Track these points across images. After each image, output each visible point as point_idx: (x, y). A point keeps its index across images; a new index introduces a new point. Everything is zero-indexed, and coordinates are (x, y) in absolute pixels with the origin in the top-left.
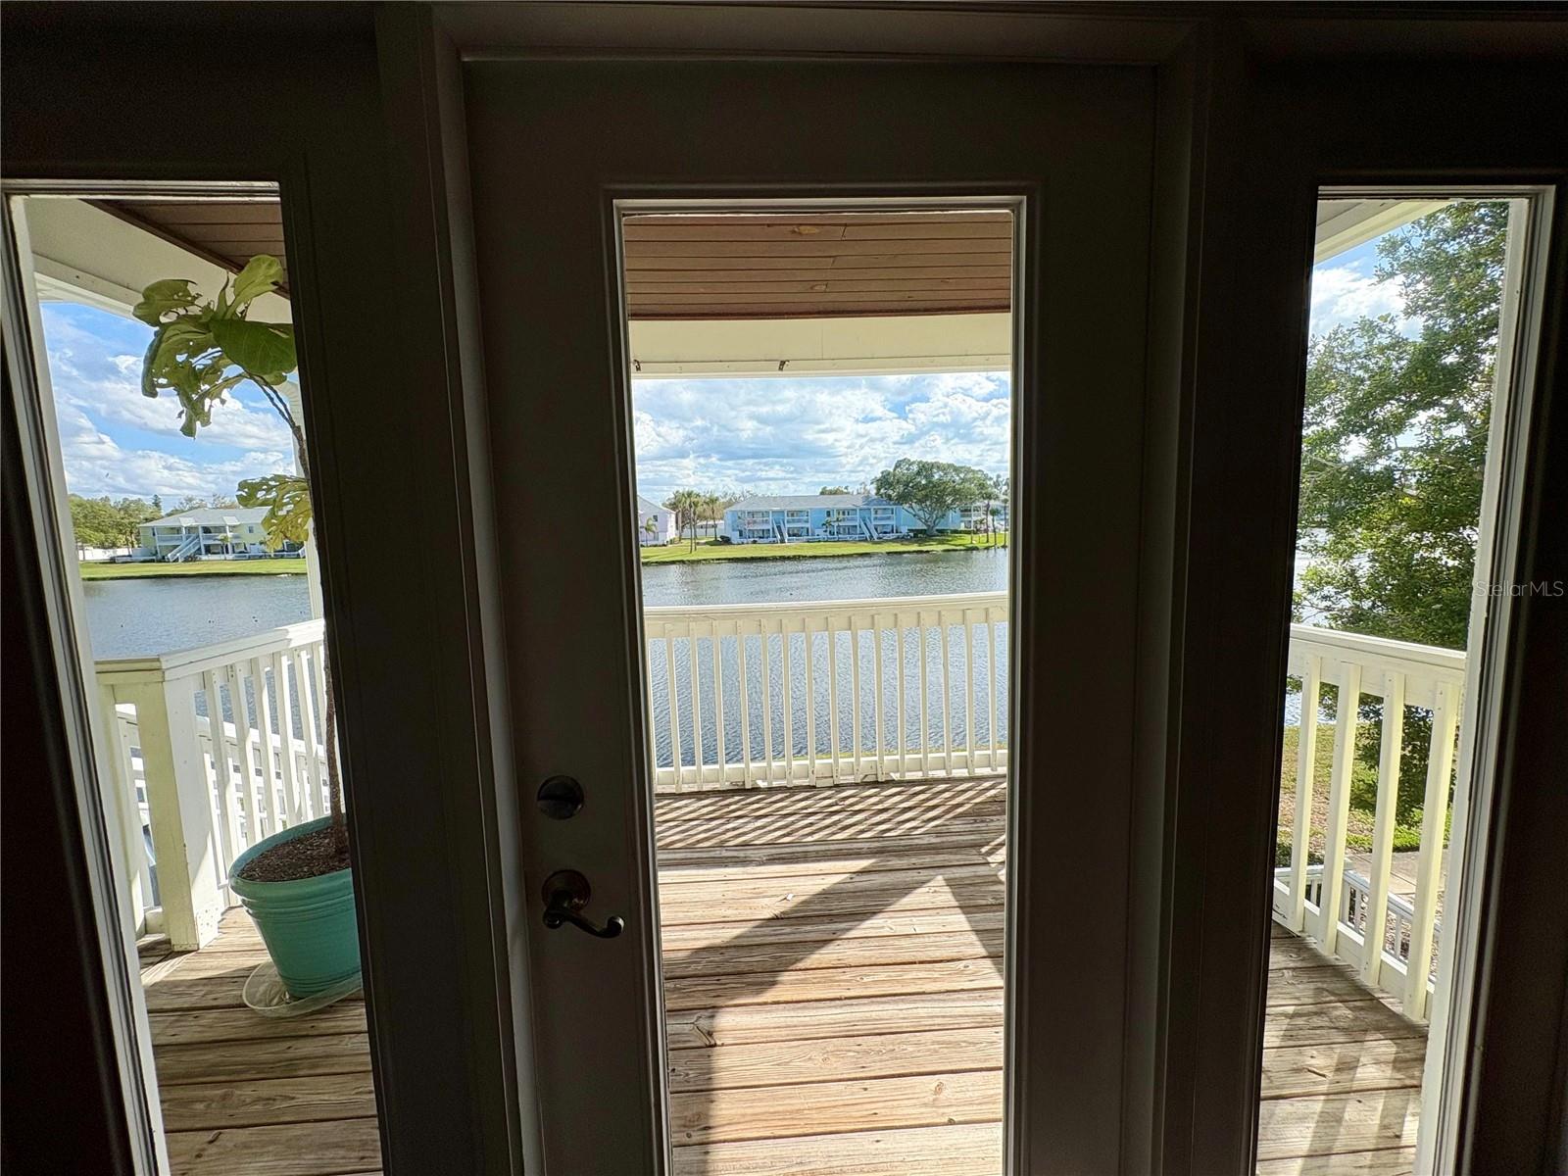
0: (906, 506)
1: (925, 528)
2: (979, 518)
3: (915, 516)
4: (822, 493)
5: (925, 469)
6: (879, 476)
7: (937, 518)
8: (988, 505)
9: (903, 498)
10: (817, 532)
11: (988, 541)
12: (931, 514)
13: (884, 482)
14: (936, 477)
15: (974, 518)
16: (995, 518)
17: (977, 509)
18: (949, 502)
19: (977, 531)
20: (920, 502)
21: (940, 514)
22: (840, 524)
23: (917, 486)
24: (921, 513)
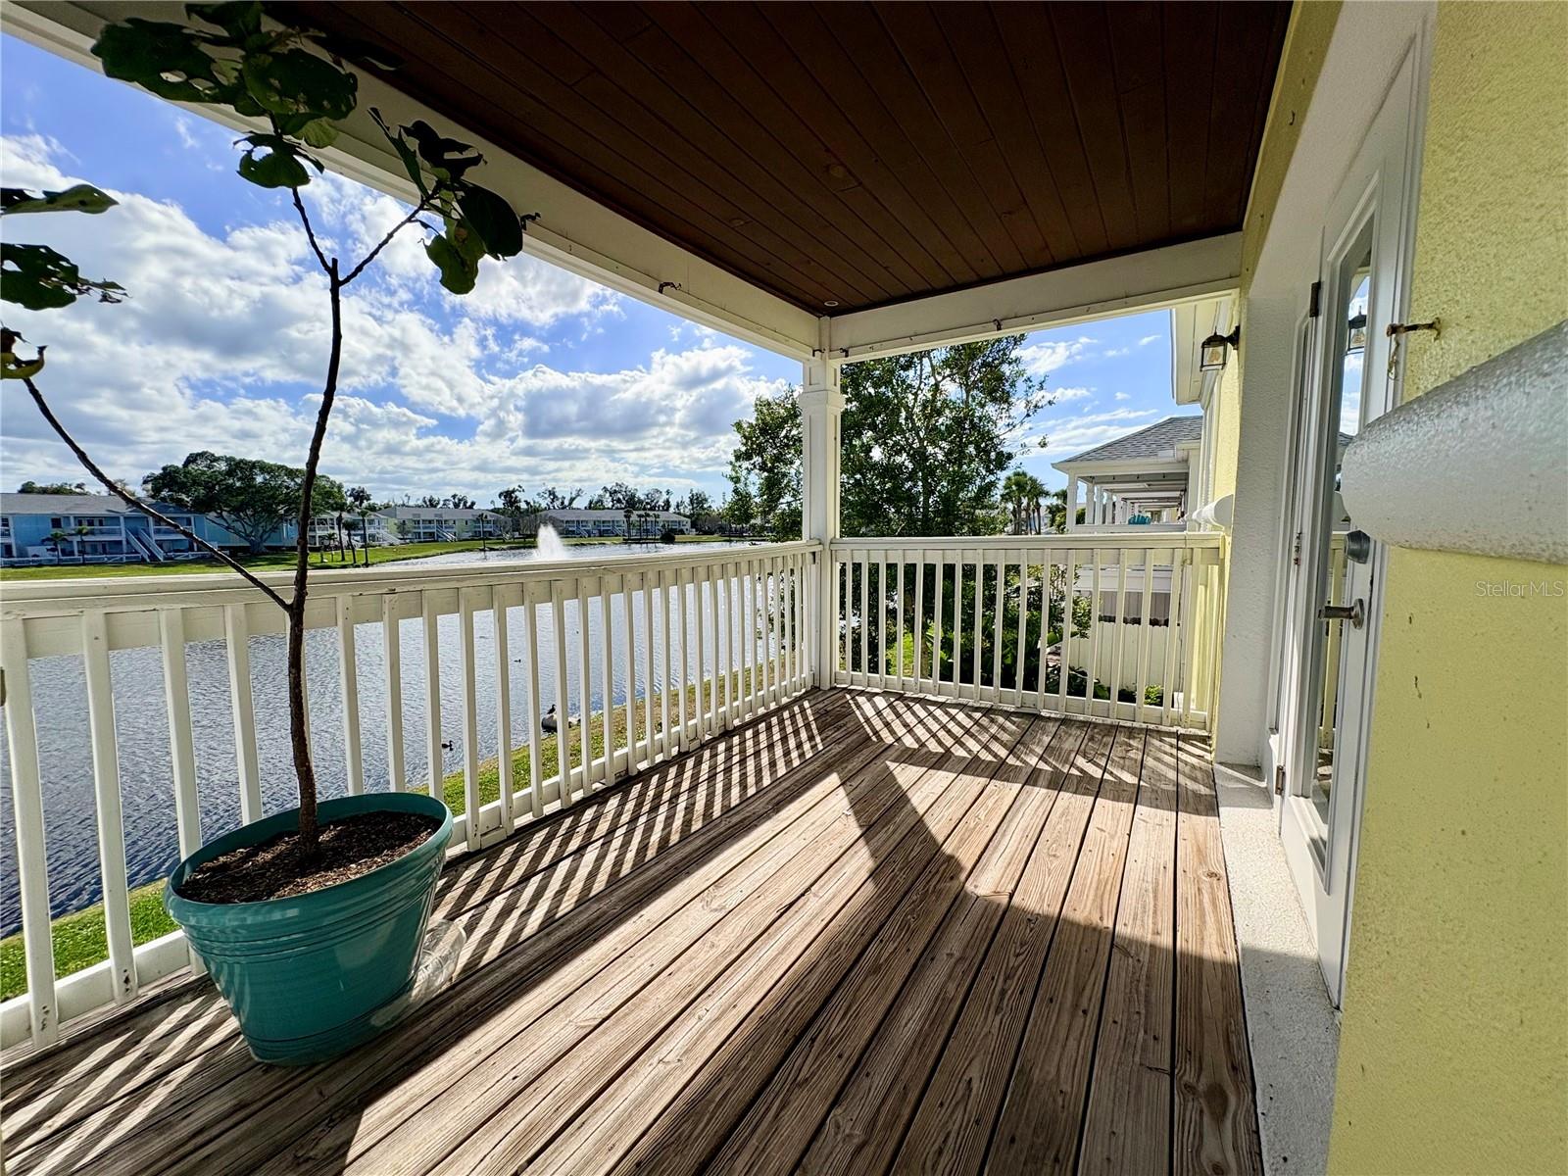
0: (212, 515)
1: (248, 544)
2: (325, 533)
3: (227, 528)
4: (22, 491)
5: (237, 467)
6: (158, 472)
7: (264, 532)
8: (340, 519)
9: (203, 506)
10: (31, 550)
11: (343, 559)
12: (255, 526)
13: (167, 481)
14: (259, 479)
15: (319, 533)
16: (352, 532)
17: (323, 522)
18: (282, 512)
19: (327, 548)
20: (236, 510)
21: (269, 527)
22: (85, 538)
23: (229, 488)
24: (238, 525)
